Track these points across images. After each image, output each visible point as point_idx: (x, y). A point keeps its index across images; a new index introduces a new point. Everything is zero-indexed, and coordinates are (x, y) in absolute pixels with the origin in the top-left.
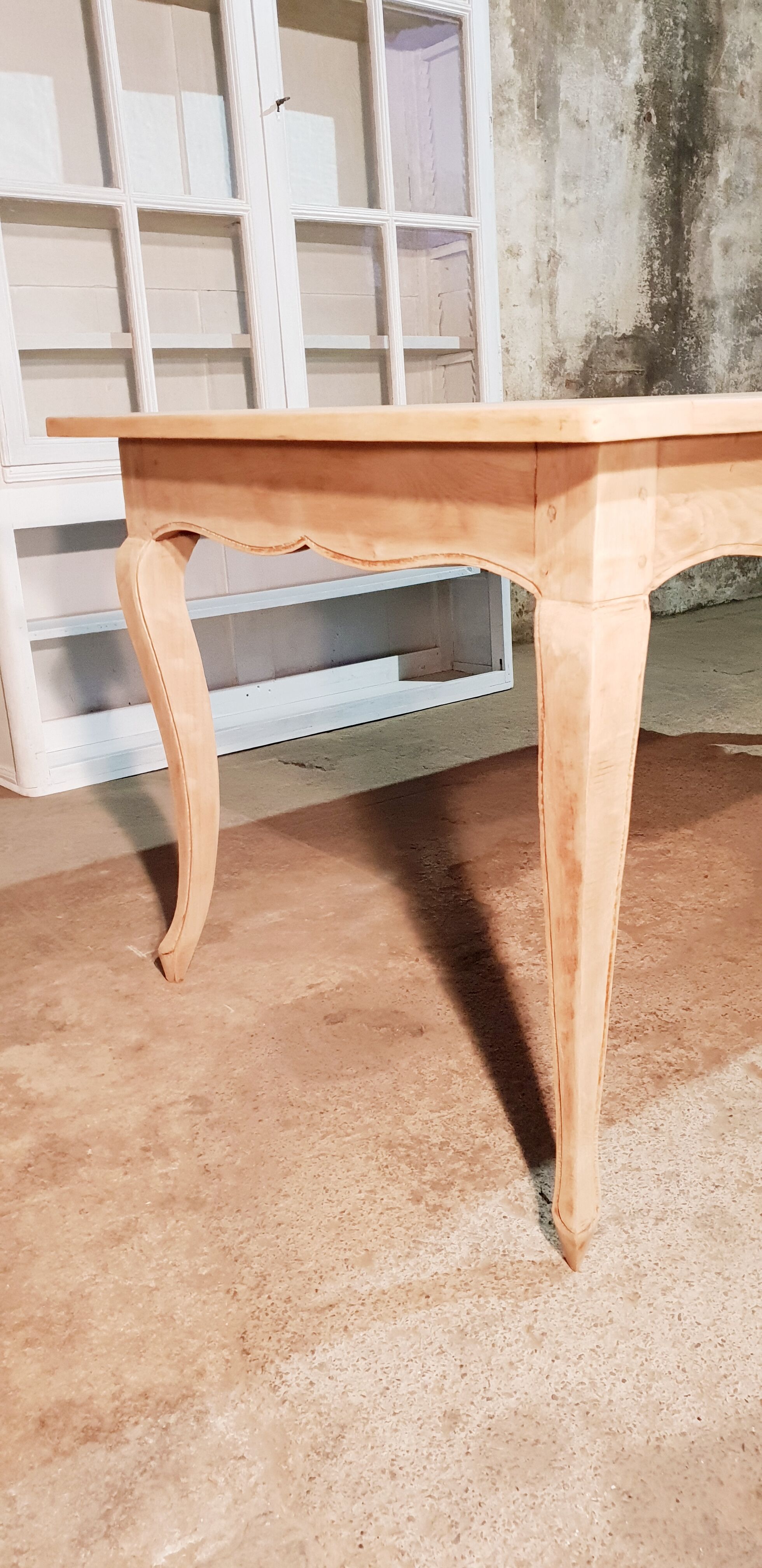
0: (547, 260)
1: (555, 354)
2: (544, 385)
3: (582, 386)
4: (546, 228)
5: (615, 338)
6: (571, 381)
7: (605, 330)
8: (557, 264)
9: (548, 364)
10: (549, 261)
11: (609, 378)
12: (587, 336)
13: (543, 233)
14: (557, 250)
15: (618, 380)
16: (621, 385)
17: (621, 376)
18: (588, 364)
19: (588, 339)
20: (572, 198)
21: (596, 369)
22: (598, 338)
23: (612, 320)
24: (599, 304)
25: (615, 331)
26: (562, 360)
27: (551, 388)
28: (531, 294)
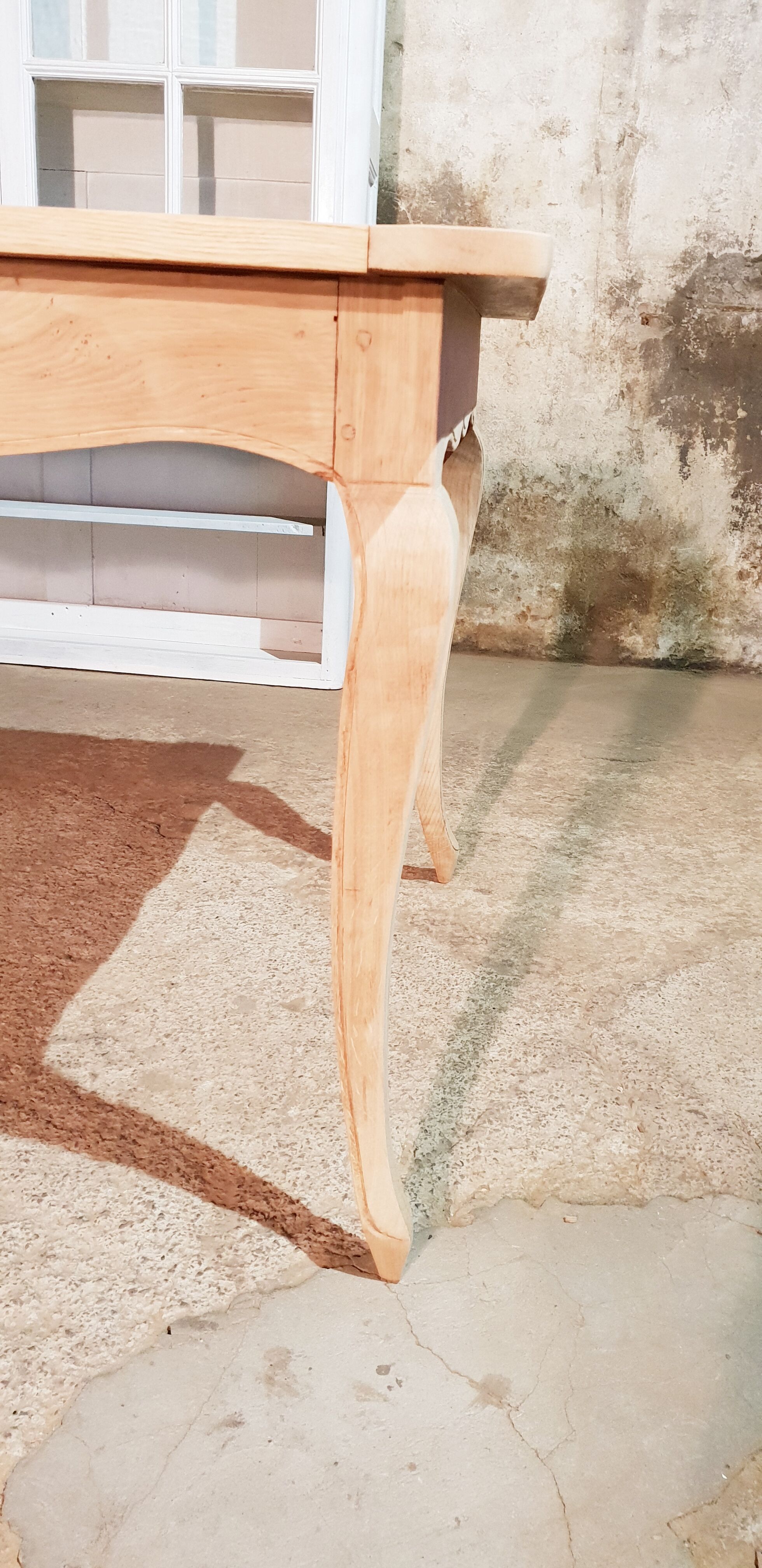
0: (616, 139)
1: (621, 275)
2: (597, 316)
3: (670, 324)
4: (620, 95)
5: (746, 259)
6: (651, 316)
7: (727, 245)
8: (636, 147)
9: (607, 288)
10: (620, 143)
11: (730, 317)
12: (685, 253)
13: (613, 103)
14: (638, 126)
15: (745, 320)
16: (753, 329)
17: (754, 315)
18: (685, 294)
19: (688, 258)
20: (676, 48)
21: (700, 301)
22: (710, 256)
23: (743, 233)
24: (717, 208)
25: (746, 247)
26: (633, 285)
27: (609, 322)
28: (582, 189)
